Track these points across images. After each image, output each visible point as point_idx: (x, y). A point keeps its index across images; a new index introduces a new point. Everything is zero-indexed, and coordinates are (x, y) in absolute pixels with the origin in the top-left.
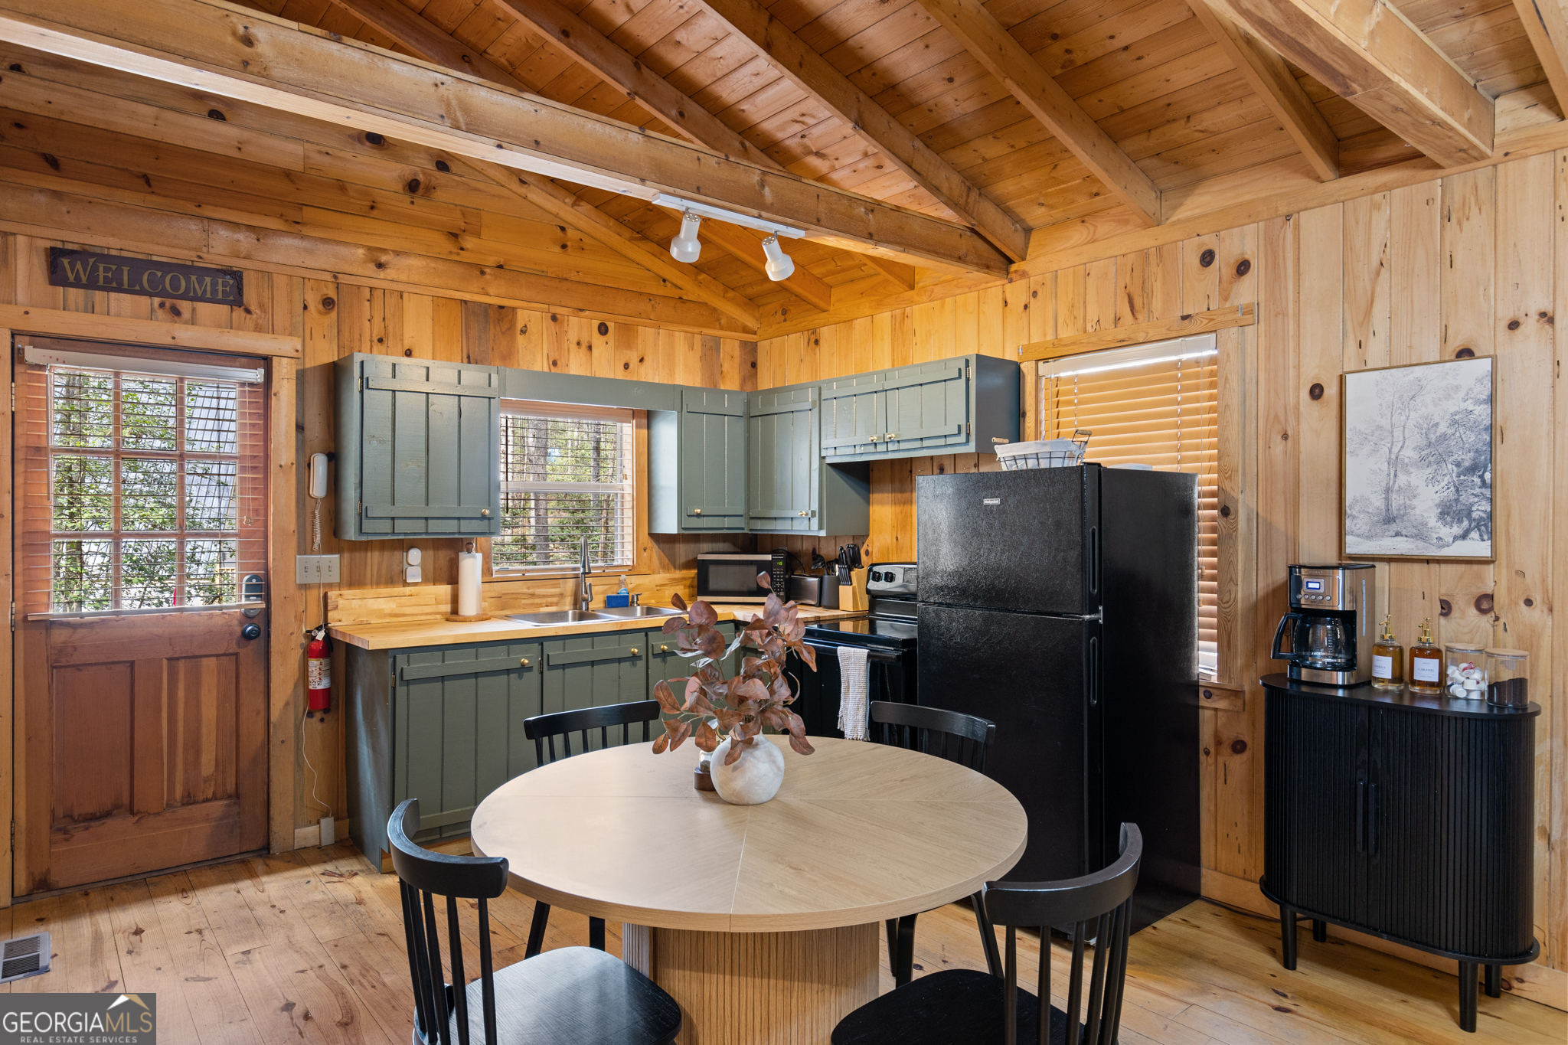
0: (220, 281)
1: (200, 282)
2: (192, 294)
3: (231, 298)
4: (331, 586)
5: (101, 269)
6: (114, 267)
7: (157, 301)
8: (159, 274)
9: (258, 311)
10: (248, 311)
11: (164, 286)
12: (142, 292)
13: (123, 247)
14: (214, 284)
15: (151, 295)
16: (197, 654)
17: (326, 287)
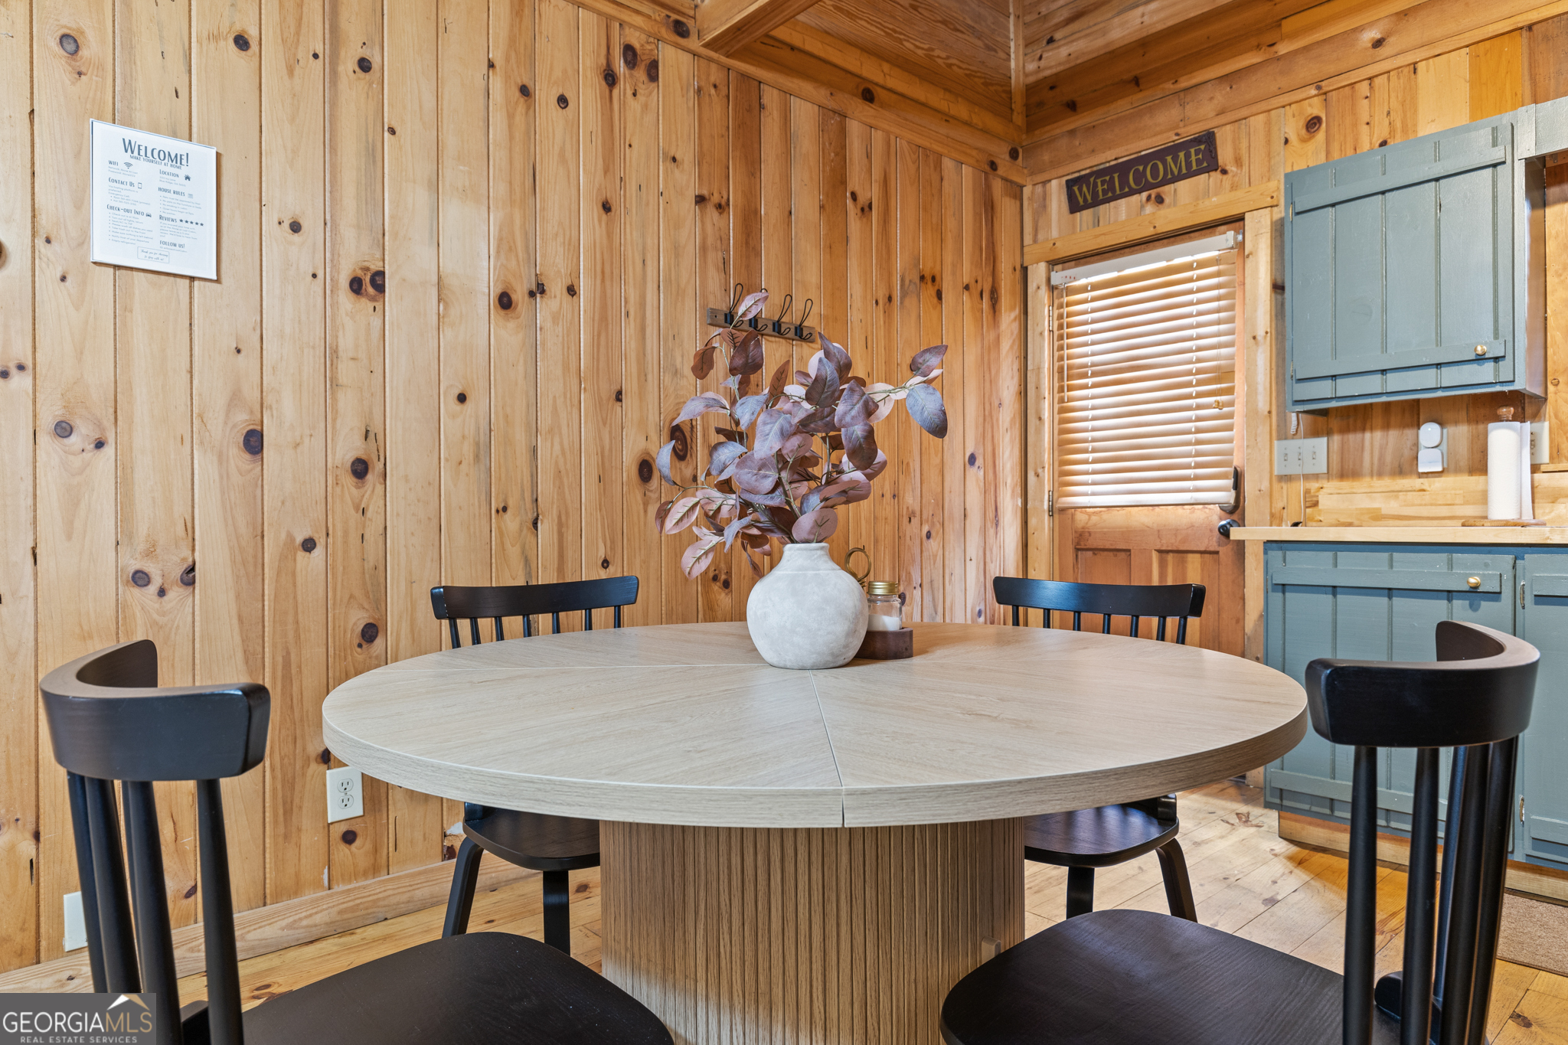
0: (1192, 151)
1: (1175, 159)
2: (1170, 176)
3: (1205, 164)
4: (1316, 477)
5: (1099, 184)
6: (1107, 178)
7: (1145, 195)
8: (1141, 168)
9: (1234, 169)
10: (1224, 172)
11: (1146, 179)
12: (1132, 193)
13: (1117, 156)
14: (1188, 156)
15: (1139, 192)
16: (1182, 548)
17: (1310, 105)
